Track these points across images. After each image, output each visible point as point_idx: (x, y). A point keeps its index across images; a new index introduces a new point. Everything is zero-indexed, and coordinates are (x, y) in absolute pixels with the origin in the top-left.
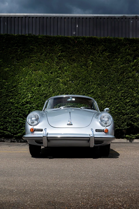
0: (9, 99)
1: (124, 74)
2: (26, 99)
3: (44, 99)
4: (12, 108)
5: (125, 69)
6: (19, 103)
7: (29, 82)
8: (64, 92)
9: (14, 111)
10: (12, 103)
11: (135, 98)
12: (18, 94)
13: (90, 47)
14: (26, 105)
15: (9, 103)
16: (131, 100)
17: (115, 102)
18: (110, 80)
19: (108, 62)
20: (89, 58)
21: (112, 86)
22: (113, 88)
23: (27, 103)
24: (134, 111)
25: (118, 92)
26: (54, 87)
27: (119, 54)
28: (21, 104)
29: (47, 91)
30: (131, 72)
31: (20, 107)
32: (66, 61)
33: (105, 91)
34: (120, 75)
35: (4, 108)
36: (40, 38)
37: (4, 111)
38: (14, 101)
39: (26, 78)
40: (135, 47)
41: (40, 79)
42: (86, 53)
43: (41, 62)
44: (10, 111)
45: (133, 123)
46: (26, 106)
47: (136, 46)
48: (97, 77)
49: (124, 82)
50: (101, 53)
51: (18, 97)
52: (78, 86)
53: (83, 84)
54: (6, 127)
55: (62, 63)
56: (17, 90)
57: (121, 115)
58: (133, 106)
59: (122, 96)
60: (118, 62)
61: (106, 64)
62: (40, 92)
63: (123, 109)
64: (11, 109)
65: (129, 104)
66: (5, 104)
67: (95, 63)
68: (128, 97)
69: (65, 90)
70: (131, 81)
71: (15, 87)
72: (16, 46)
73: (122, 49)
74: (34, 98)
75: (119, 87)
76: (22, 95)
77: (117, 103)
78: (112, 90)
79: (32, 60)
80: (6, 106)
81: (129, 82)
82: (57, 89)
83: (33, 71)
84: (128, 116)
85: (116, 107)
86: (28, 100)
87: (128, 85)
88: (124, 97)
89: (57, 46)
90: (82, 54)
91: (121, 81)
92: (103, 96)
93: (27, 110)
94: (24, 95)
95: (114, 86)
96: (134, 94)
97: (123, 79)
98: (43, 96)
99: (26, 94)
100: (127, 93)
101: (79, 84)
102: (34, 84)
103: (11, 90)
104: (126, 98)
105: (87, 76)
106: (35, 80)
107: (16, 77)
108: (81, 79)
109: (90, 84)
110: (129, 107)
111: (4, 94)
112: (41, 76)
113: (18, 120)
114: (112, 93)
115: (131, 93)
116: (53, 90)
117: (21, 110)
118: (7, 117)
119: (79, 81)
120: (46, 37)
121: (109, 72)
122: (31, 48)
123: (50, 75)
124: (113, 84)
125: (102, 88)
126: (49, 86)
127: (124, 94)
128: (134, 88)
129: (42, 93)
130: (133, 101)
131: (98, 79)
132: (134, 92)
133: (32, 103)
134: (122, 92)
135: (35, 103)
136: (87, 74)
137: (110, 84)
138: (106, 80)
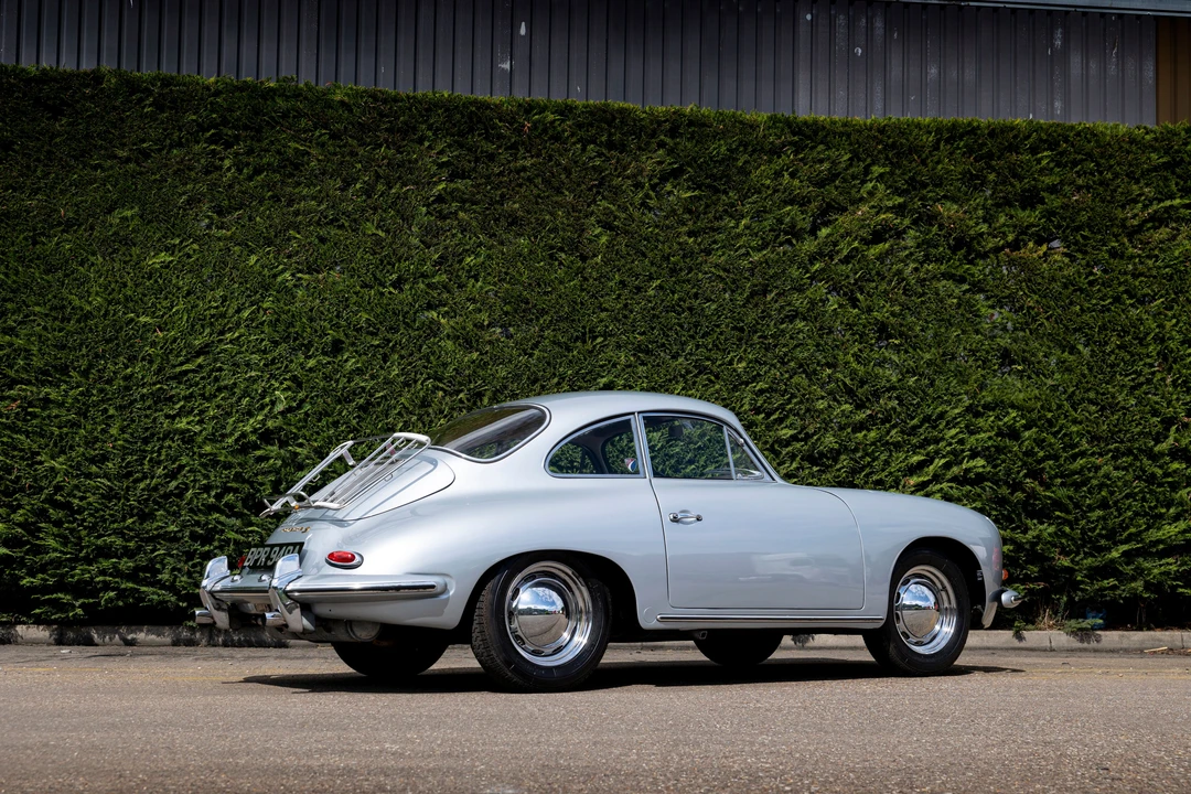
0: (173, 418)
1: (769, 298)
2: (260, 418)
3: (359, 417)
4: (188, 464)
5: (771, 272)
6: (224, 436)
7: (281, 328)
8: (460, 384)
9: (195, 481)
10: (188, 438)
11: (824, 421)
12: (219, 390)
13: (600, 155)
14: (259, 448)
15: (166, 436)
16: (804, 428)
18: (696, 326)
19: (690, 234)
20: (592, 213)
21: (708, 359)
22: (715, 369)
23: (267, 436)
25: (735, 388)
26: (411, 355)
27: (744, 197)
28: (237, 441)
30: (800, 289)
31: (230, 458)
32: (474, 224)
33: (670, 381)
34: (748, 300)
35: (142, 464)
36: (342, 103)
37: (140, 480)
39: (265, 306)
40: (826, 165)
41: (337, 316)
42: (579, 185)
43: (341, 227)
44: (176, 479)
46: (259, 453)
47: (829, 158)
48: (631, 312)
49: (765, 337)
50: (653, 187)
51: (218, 407)
52: (536, 352)
53: (559, 344)
54: (152, 561)
55: (454, 236)
56: (212, 371)
58: (810, 458)
59: (757, 411)
60: (739, 236)
61: (679, 244)
62: (337, 381)
64: (181, 467)
65: (790, 449)
66: (146, 441)
68: (787, 417)
69: (469, 376)
70: (801, 336)
71: (201, 352)
72: (211, 141)
73: (761, 173)
74: (306, 414)
75: (744, 364)
76: (240, 399)
79: (297, 213)
80: (152, 452)
81: (792, 338)
82: (426, 367)
83: (300, 271)
86: (270, 424)
87: (785, 355)
88: (768, 415)
89: (427, 144)
90: (559, 191)
91: (755, 331)
93: (266, 474)
94: (253, 398)
95: (717, 359)
96: (817, 399)
97: (763, 325)
98: (350, 401)
99: (264, 391)
100: (783, 396)
101: (538, 342)
102: (306, 342)
103: (184, 368)
104: (780, 421)
105: (582, 303)
106: (311, 320)
107: (210, 302)
108: (551, 321)
109: (594, 346)
110: (791, 463)
111: (145, 390)
112: (343, 297)
113: (216, 527)
114: (708, 393)
115: (804, 395)
116: (403, 375)
117: (234, 475)
118: (158, 510)
119: (542, 330)
120: (374, 96)
121: (693, 288)
122: (290, 152)
123: (390, 293)
124: (711, 350)
125: (658, 365)
126: (385, 353)
127: (768, 398)
128: (818, 368)
129: (344, 389)
130: (812, 438)
131: (635, 320)
132: (815, 390)
133: (291, 438)
134: (755, 387)
135: (307, 441)
136: (579, 296)
137: (696, 350)
138: (675, 324)
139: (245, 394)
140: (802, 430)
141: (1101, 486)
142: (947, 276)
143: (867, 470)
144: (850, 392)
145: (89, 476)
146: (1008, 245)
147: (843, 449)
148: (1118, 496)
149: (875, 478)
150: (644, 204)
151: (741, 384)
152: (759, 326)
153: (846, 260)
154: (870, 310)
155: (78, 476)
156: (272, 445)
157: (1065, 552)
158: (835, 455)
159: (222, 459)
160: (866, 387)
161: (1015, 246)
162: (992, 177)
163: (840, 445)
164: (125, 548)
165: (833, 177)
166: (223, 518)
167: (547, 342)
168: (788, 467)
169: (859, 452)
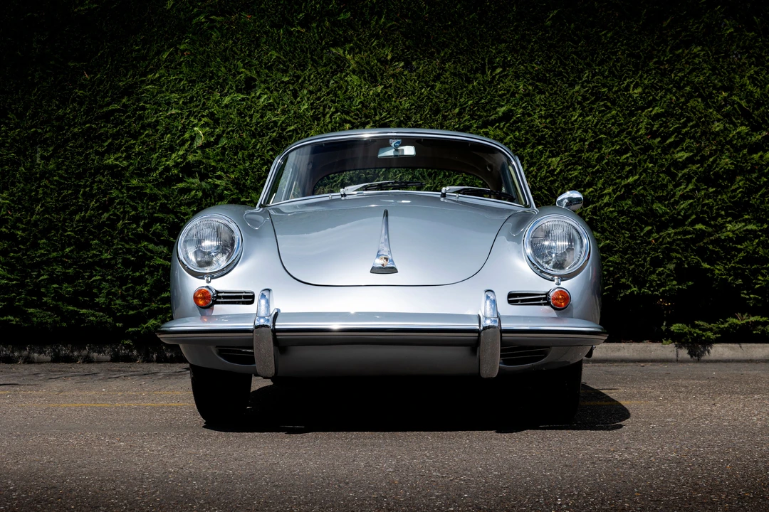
0: (102, 154)
1: (665, 24)
2: (181, 153)
3: (272, 150)
4: (117, 197)
6: (150, 170)
7: (197, 68)
8: (366, 116)
9: (125, 212)
10: (116, 172)
11: (720, 143)
12: (144, 127)
14: (181, 181)
15: (98, 171)
16: (700, 150)
17: (616, 165)
18: (592, 54)
21: (604, 86)
22: (611, 95)
23: (188, 170)
24: (711, 208)
25: (632, 114)
26: (320, 90)
28: (161, 174)
29: (284, 112)
30: (696, 15)
31: (156, 191)
33: (568, 108)
34: (644, 27)
35: (77, 198)
37: (75, 213)
38: (125, 163)
39: (182, 47)
41: (249, 56)
44: (108, 211)
45: (706, 266)
46: (181, 185)
48: (529, 42)
49: (661, 63)
51: (143, 143)
52: (438, 85)
53: (460, 76)
54: (90, 286)
56: (136, 110)
57: (647, 225)
58: (706, 179)
59: (654, 135)
62: (251, 117)
63: (660, 199)
64: (112, 200)
65: (686, 171)
66: (79, 177)
68: (682, 140)
69: (374, 109)
70: (696, 61)
71: (128, 91)
74: (223, 148)
75: (640, 90)
77: (627, 169)
78: (605, 105)
80: (85, 186)
81: (687, 62)
82: (333, 102)
83: (214, 14)
84: (680, 229)
85: (627, 186)
86: (190, 158)
87: (682, 79)
88: (664, 139)
91: (651, 57)
92: (559, 135)
94: (175, 134)
95: (613, 86)
96: (713, 122)
97: (659, 51)
98: (264, 135)
99: (184, 127)
100: (679, 119)
101: (440, 75)
102: (221, 81)
103: (110, 108)
104: (675, 145)
105: (481, 35)
106: (225, 59)
107: (132, 45)
108: (451, 54)
109: (494, 77)
110: (687, 185)
111: (76, 130)
112: (254, 37)
113: (145, 254)
114: (605, 119)
115: (700, 118)
116: (312, 109)
117: (160, 206)
118: (93, 240)
119: (443, 62)
121: (589, 16)
123: (298, 31)
124: (607, 77)
125: (555, 93)
126: (294, 89)
127: (664, 122)
128: (714, 92)
129: (257, 123)
130: (708, 160)
131: (532, 50)
132: (711, 113)
133: (211, 171)
134: (651, 111)
135: (225, 173)
136: (478, 29)
137: (593, 77)
138: (572, 53)
139: (167, 130)
140: (698, 153)
144: (746, 115)
147: (739, 170)
151: (637, 110)
152: (655, 53)
155: (20, 210)
156: (193, 178)
158: (731, 176)
159: (148, 191)
160: (762, 109)
163: (736, 166)
164: (64, 274)
166: (151, 246)
167: (447, 74)
168: (685, 188)
169: (754, 173)
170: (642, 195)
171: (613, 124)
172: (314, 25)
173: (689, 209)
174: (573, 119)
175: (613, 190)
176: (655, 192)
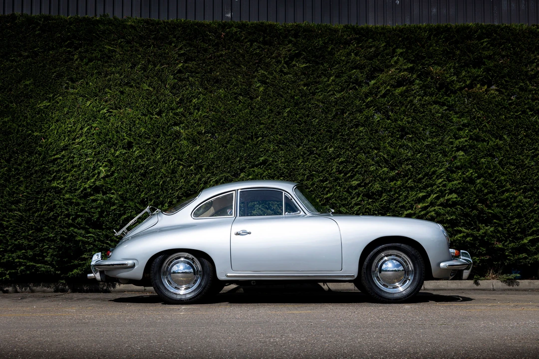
0: (50, 181)
1: (345, 116)
2: (92, 180)
3: (141, 179)
4: (58, 204)
5: (346, 103)
6: (76, 190)
7: (102, 136)
8: (191, 162)
9: (62, 212)
10: (58, 191)
11: (374, 176)
12: (73, 167)
13: (259, 47)
14: (92, 195)
15: (48, 190)
16: (364, 180)
17: (321, 188)
18: (308, 131)
19: (305, 85)
20: (256, 76)
21: (314, 147)
22: (318, 152)
23: (96, 190)
24: (370, 210)
25: (329, 161)
26: (166, 148)
27: (331, 66)
28: (82, 192)
29: (148, 160)
30: (361, 111)
31: (79, 201)
32: (197, 83)
33: (296, 158)
34: (334, 117)
35: (36, 204)
36: (132, 26)
37: (35, 212)
38: (63, 186)
39: (94, 125)
40: (373, 49)
41: (130, 130)
42: (249, 63)
43: (131, 86)
44: (53, 211)
46: (92, 198)
47: (374, 46)
48: (276, 124)
49: (344, 136)
50: (286, 63)
51: (73, 175)
52: (228, 146)
53: (240, 141)
54: (42, 252)
55: (187, 89)
56: (69, 158)
58: (368, 195)
59: (340, 172)
60: (329, 85)
61: (299, 90)
62: (130, 162)
63: (344, 205)
64: (55, 206)
65: (357, 191)
66: (38, 193)
67: (271, 89)
68: (355, 175)
69: (195, 158)
70: (361, 134)
71: (65, 148)
72: (67, 46)
73: (340, 54)
74: (115, 178)
75: (332, 149)
76: (83, 171)
77: (327, 189)
78: (315, 157)
79: (109, 80)
80: (41, 198)
81: (356, 135)
82: (174, 154)
83: (112, 109)
85: (326, 198)
86: (97, 183)
87: (354, 144)
88: (346, 174)
89: (173, 45)
90: (239, 66)
91: (338, 133)
93: (96, 208)
94: (89, 171)
95: (319, 147)
96: (370, 166)
97: (342, 129)
98: (137, 171)
99: (94, 167)
100: (353, 164)
101: (229, 140)
102: (114, 143)
103: (56, 157)
104: (352, 177)
105: (251, 121)
106: (117, 132)
107: (68, 124)
108: (235, 130)
109: (258, 142)
110: (358, 198)
111: (37, 168)
112: (133, 120)
113: (72, 234)
114: (315, 164)
115: (363, 164)
116: (162, 158)
117: (81, 209)
118: (45, 227)
119: (231, 134)
120: (147, 22)
121: (306, 111)
122: (106, 51)
123: (156, 118)
124: (316, 142)
126: (153, 147)
127: (345, 166)
128: (371, 150)
129: (134, 165)
130: (368, 185)
131: (277, 128)
132: (369, 161)
133: (108, 190)
134: (339, 160)
135: (116, 191)
136: (249, 117)
137: (308, 142)
138: (297, 130)
139: (86, 169)
140: (363, 181)
141: (517, 207)
142: (435, 103)
143: (397, 201)
144: (386, 161)
145: (11, 210)
146: (467, 86)
147: (384, 190)
148: (526, 211)
149: (400, 204)
150: (281, 71)
151: (331, 159)
152: (340, 130)
153: (384, 96)
154: (396, 120)
155: (5, 211)
156: (99, 194)
157: (499, 241)
158: (380, 193)
159: (74, 201)
160: (395, 159)
161: (471, 86)
162: (458, 52)
163: (382, 188)
164: (29, 245)
165: (376, 55)
167: (233, 140)
168: (357, 200)
169: (392, 192)
170: (335, 203)
171: (319, 166)
172: (164, 115)
173: (359, 210)
174: (299, 164)
175: (320, 201)
176: (341, 202)
